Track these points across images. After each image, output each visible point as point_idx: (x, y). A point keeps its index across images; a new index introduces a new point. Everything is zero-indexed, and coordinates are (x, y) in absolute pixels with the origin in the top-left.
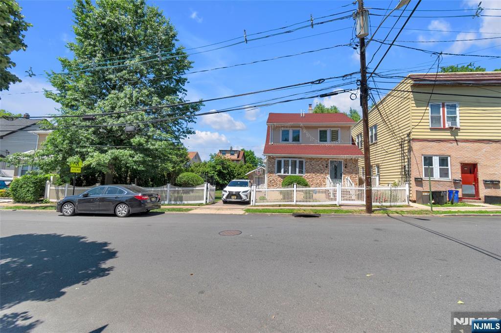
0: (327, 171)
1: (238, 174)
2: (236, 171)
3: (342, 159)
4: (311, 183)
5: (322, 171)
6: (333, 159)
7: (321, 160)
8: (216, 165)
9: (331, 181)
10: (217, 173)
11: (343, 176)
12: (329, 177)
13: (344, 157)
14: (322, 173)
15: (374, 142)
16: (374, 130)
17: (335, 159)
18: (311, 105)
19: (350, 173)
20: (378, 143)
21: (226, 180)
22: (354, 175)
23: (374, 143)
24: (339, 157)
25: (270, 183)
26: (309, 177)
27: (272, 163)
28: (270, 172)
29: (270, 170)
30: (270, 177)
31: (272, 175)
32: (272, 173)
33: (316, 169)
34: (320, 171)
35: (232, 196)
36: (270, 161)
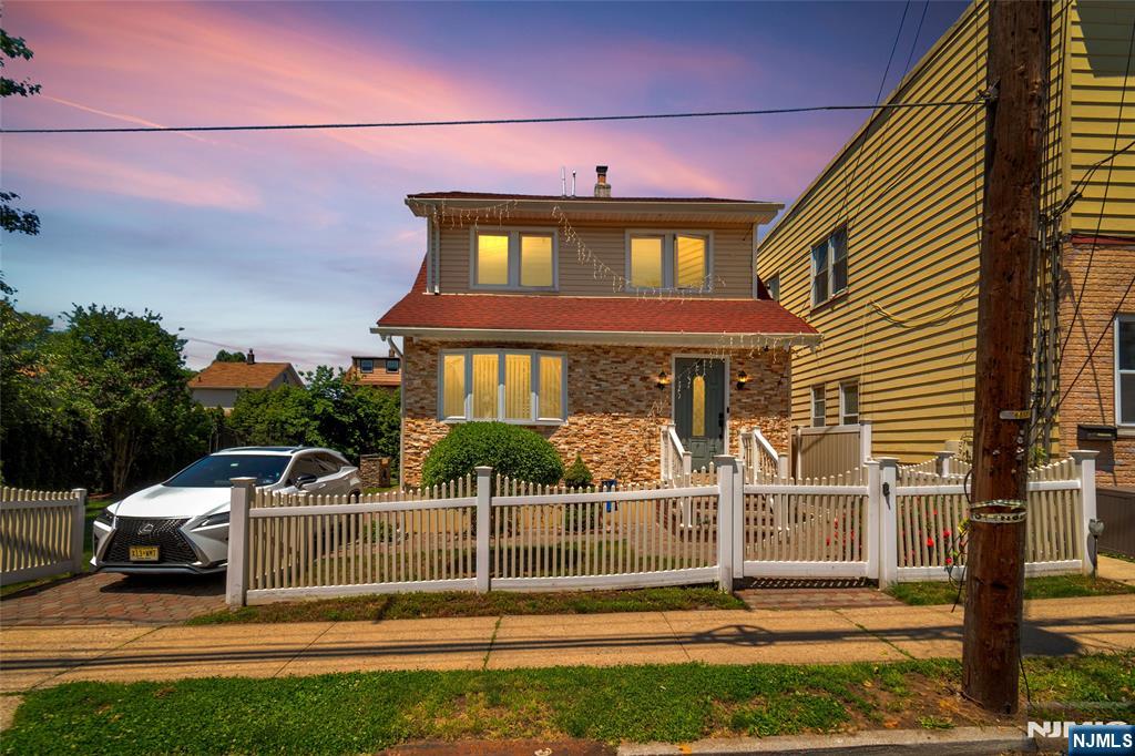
0: (660, 405)
1: (390, 426)
2: (383, 416)
3: (727, 351)
4: (595, 458)
5: (642, 406)
6: (689, 350)
7: (638, 357)
8: (313, 397)
9: (681, 450)
10: (317, 423)
11: (728, 423)
12: (673, 432)
13: (737, 339)
14: (641, 413)
15: (831, 295)
16: (831, 251)
17: (697, 350)
18: (605, 169)
19: (758, 411)
20: (851, 298)
21: (351, 445)
22: (772, 422)
23: (835, 301)
24: (713, 339)
25: (416, 461)
26: (586, 431)
27: (423, 369)
28: (417, 410)
29: (417, 402)
30: (415, 435)
31: (422, 423)
32: (423, 416)
33: (614, 394)
34: (631, 405)
35: (132, 550)
36: (415, 359)
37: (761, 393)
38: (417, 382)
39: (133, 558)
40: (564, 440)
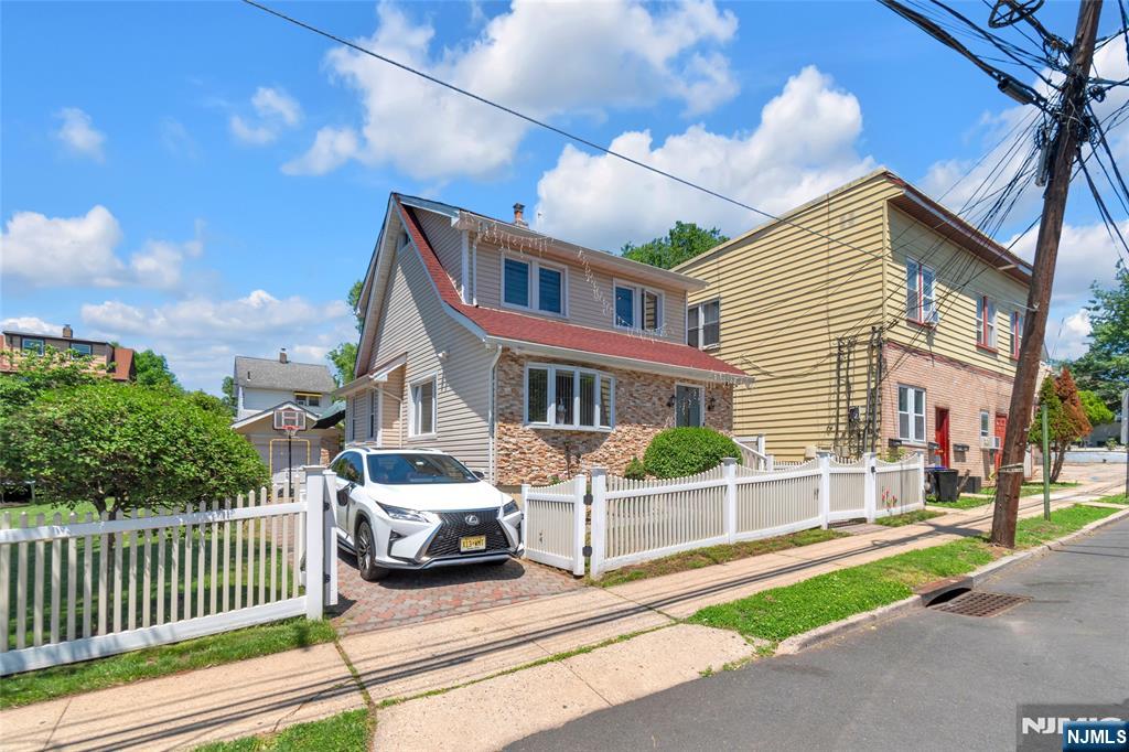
0: (670, 420)
3: (701, 382)
5: (659, 419)
6: (683, 380)
7: (656, 383)
13: (718, 376)
14: (658, 425)
17: (688, 381)
18: (522, 207)
19: (717, 426)
20: (723, 351)
24: (705, 375)
25: (506, 461)
26: (627, 438)
27: (513, 379)
28: (508, 415)
29: (507, 408)
30: (506, 438)
31: (511, 427)
32: (513, 421)
33: (644, 409)
34: (653, 418)
35: (463, 540)
36: (506, 368)
37: (719, 414)
38: (508, 390)
39: (463, 550)
40: (612, 444)
